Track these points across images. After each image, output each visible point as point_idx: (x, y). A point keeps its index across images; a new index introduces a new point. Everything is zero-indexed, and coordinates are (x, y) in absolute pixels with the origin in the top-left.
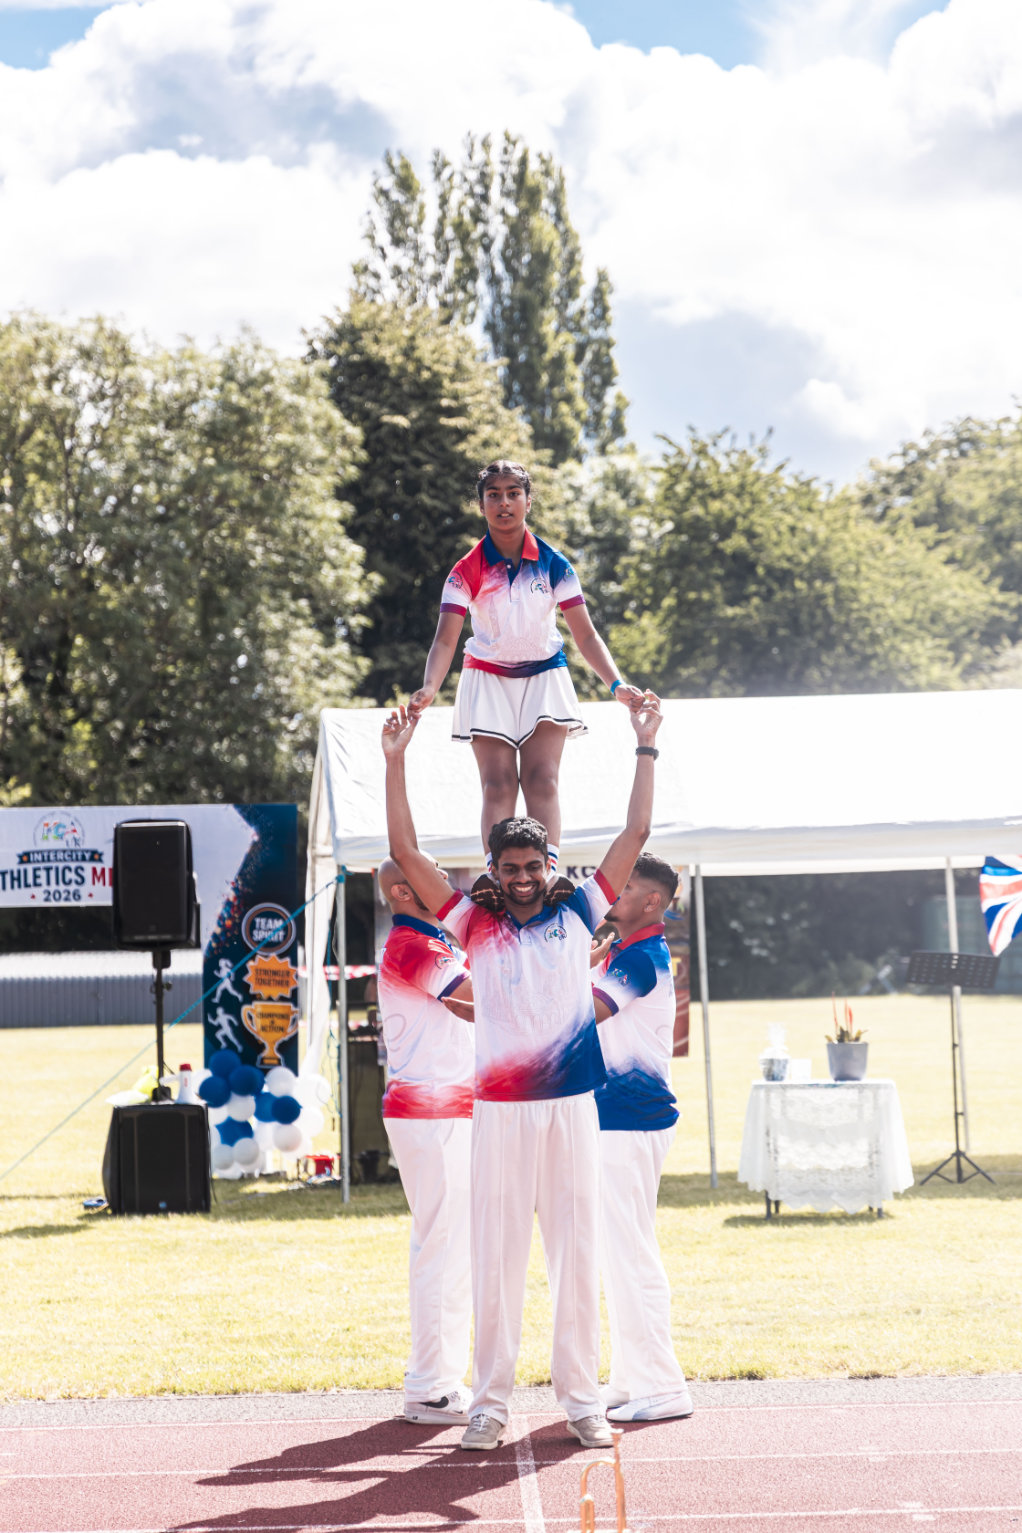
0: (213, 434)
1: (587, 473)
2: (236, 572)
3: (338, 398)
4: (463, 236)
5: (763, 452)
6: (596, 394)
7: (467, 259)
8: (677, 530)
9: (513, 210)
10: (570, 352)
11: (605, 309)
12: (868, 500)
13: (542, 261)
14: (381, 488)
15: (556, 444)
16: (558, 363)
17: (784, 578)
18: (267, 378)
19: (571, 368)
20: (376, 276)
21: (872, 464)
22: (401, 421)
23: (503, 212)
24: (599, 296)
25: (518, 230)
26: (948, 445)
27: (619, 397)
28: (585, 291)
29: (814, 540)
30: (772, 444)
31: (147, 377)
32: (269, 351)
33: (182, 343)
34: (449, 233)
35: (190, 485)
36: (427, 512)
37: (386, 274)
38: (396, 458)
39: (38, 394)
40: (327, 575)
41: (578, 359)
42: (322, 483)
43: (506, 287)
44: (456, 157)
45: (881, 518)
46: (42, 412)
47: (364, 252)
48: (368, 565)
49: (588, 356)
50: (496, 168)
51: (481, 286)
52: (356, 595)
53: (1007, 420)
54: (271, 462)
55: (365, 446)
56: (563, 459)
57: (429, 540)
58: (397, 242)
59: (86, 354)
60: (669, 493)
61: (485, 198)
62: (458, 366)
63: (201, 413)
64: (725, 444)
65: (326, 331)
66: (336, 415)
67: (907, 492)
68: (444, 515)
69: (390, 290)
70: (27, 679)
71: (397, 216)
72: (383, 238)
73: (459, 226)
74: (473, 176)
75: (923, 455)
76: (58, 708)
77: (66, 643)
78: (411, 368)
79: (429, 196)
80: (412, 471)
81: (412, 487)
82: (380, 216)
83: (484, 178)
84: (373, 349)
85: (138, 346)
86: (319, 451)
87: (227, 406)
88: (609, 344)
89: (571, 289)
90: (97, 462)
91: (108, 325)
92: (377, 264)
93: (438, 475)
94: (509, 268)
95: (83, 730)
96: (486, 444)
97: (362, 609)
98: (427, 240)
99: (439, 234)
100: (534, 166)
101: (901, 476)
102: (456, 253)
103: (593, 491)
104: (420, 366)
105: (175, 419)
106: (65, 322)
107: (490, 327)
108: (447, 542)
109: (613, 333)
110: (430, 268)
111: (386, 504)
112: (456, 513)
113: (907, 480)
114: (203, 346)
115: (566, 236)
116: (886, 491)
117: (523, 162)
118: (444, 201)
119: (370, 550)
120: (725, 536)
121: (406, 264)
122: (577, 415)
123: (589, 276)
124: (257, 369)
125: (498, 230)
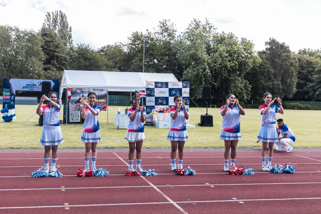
0: (28, 40)
1: (68, 48)
4: (55, 21)
5: (88, 46)
6: (70, 40)
8: (79, 54)
9: (61, 19)
11: (71, 30)
12: (98, 53)
13: (64, 24)
14: (46, 47)
15: (65, 44)
16: (65, 35)
17: (90, 60)
20: (46, 25)
21: (98, 49)
22: (49, 39)
23: (59, 19)
24: (70, 29)
25: (61, 21)
26: (107, 47)
27: (72, 40)
29: (93, 56)
30: (89, 46)
32: (35, 31)
33: (25, 30)
34: (54, 21)
36: (52, 50)
37: (47, 24)
38: (48, 44)
40: (40, 56)
42: (40, 46)
43: (60, 27)
44: (55, 13)
45: (100, 54)
47: (44, 22)
48: (45, 55)
49: (69, 35)
50: (59, 14)
51: (57, 27)
52: (43, 59)
53: (113, 45)
55: (45, 42)
57: (52, 53)
58: (48, 21)
59: (14, 30)
60: (78, 50)
61: (57, 17)
62: (55, 35)
63: (26, 38)
64: (84, 45)
65: (41, 30)
66: (42, 38)
68: (53, 51)
71: (48, 18)
72: (46, 21)
73: (55, 20)
74: (56, 15)
75: (104, 48)
78: (50, 35)
80: (50, 46)
81: (50, 47)
82: (46, 18)
83: (57, 15)
84: (46, 32)
85: (20, 30)
86: (39, 42)
87: (29, 37)
88: (71, 34)
89: (67, 27)
91: (17, 27)
92: (46, 24)
93: (53, 46)
94: (61, 25)
96: (58, 43)
98: (51, 22)
99: (53, 21)
100: (63, 14)
102: (54, 23)
104: (51, 34)
105: (24, 38)
107: (58, 31)
108: (54, 54)
109: (72, 33)
110: (52, 24)
111: (47, 50)
112: (55, 50)
113: (102, 51)
114: (27, 30)
115: (67, 22)
116: (100, 52)
117: (62, 14)
118: (53, 17)
120: (84, 55)
121: (49, 24)
122: (67, 41)
123: (69, 26)
124: (33, 33)
125: (59, 21)
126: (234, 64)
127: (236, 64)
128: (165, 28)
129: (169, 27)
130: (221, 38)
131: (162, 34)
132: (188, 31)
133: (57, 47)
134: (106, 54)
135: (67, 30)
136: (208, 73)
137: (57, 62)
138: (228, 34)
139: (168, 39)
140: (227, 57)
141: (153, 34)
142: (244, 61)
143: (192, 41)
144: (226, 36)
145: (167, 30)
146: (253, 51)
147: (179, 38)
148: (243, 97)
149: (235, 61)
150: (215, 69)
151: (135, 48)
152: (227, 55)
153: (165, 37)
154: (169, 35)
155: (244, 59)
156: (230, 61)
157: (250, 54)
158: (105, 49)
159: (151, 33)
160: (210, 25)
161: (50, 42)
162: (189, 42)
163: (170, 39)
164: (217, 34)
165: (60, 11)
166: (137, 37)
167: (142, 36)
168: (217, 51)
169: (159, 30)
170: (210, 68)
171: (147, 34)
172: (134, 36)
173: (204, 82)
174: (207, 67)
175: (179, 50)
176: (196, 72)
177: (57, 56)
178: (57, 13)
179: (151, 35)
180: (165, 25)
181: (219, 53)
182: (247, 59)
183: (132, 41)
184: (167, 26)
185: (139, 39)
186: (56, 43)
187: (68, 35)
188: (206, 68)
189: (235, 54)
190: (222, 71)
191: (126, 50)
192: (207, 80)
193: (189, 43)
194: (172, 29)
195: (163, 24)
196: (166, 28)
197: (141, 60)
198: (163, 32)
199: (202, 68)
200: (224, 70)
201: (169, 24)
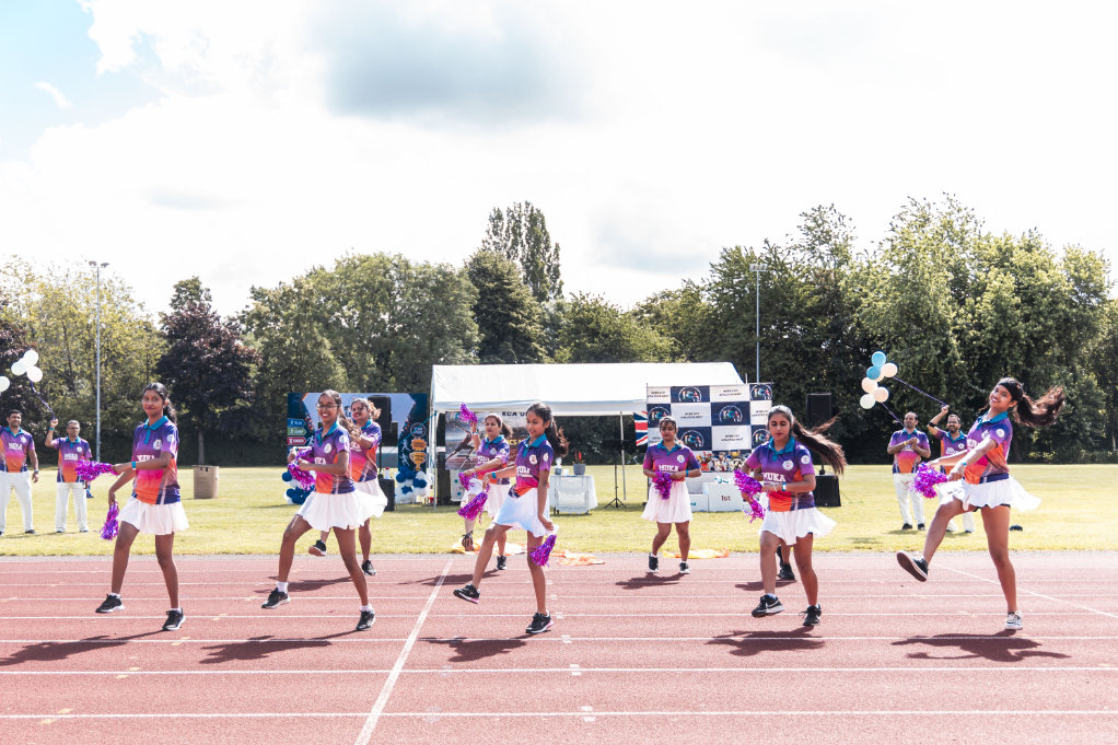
0: (434, 290)
1: (550, 305)
2: (440, 333)
3: (473, 280)
4: (514, 233)
5: (602, 299)
6: (554, 282)
7: (516, 239)
8: (576, 321)
9: (529, 225)
10: (546, 267)
11: (558, 254)
12: (635, 314)
13: (538, 241)
14: (485, 307)
15: (541, 297)
16: (542, 270)
17: (606, 336)
18: (451, 273)
19: (545, 272)
20: (489, 244)
21: (637, 303)
22: (491, 285)
23: (526, 225)
24: (557, 250)
25: (531, 231)
26: (662, 298)
28: (552, 250)
29: (616, 325)
31: (414, 272)
32: (452, 265)
33: (424, 263)
34: (510, 231)
35: (427, 306)
36: (500, 314)
38: (489, 297)
39: (380, 278)
40: (468, 332)
41: (548, 270)
42: (467, 305)
44: (512, 209)
45: (640, 319)
46: (381, 283)
47: (486, 236)
48: (481, 331)
49: (552, 270)
50: (523, 212)
51: (519, 247)
52: (477, 339)
53: (678, 290)
54: (451, 299)
55: (480, 293)
56: (543, 300)
57: (500, 323)
58: (496, 234)
59: (396, 266)
60: (573, 311)
62: (510, 271)
63: (432, 284)
64: (591, 297)
65: (470, 259)
66: (471, 284)
67: (648, 312)
68: (505, 315)
69: (493, 248)
70: (378, 363)
71: (495, 226)
72: (491, 233)
73: (513, 229)
74: (516, 215)
75: (654, 300)
76: (385, 373)
77: (389, 353)
78: (494, 272)
79: (505, 221)
80: (496, 302)
81: (495, 307)
82: (490, 226)
83: (520, 215)
84: (484, 265)
85: (412, 264)
86: (465, 294)
87: (438, 281)
88: (559, 266)
89: (547, 248)
90: (398, 299)
91: (402, 257)
92: (490, 241)
93: (503, 303)
94: (528, 243)
95: (393, 379)
96: (518, 294)
97: (478, 344)
98: (504, 233)
99: (507, 231)
101: (645, 307)
102: (512, 237)
103: (552, 310)
104: (497, 270)
105: (423, 285)
106: (391, 257)
107: (521, 260)
108: (505, 324)
109: (560, 262)
110: (504, 242)
111: (488, 313)
112: (508, 315)
113: (649, 309)
114: (432, 264)
115: (545, 233)
116: (642, 312)
117: (532, 210)
118: (509, 222)
119: (480, 327)
120: (589, 323)
121: (497, 241)
122: (548, 287)
123: (553, 245)
124: (448, 270)
125: (524, 230)
126: (1040, 328)
127: (1050, 327)
128: (818, 231)
129: (833, 228)
130: (1000, 249)
131: (813, 248)
132: (891, 235)
133: (516, 305)
134: (658, 316)
135: (547, 256)
136: (956, 359)
137: (514, 347)
138: (1019, 237)
139: (832, 263)
140: (1017, 306)
141: (786, 253)
142: (1075, 315)
143: (904, 264)
144: (1015, 244)
145: (826, 238)
146: (1106, 284)
147: (864, 260)
148: (1081, 427)
149: (1045, 318)
150: (980, 348)
151: (733, 296)
152: (1017, 300)
153: (822, 258)
154: (835, 251)
155: (1074, 310)
156: (1026, 318)
157: (1096, 294)
158: (654, 304)
159: (779, 250)
160: (963, 213)
161: (497, 291)
162: (896, 268)
163: (840, 264)
164: (987, 238)
165: (527, 204)
166: (735, 264)
167: (751, 258)
168: (984, 289)
169: (801, 238)
170: (963, 344)
171: (765, 251)
172: (728, 261)
173: (944, 386)
174: (954, 342)
175: (866, 295)
176: (919, 357)
177: (516, 330)
178: (518, 209)
179: (778, 255)
180: (820, 222)
181: (993, 296)
182: (1085, 311)
183: (725, 274)
184: (826, 225)
185: (745, 269)
186: (513, 294)
187: (550, 267)
188: (950, 345)
189: (1044, 296)
190: (1004, 350)
191: (706, 300)
192: (956, 379)
193: (896, 270)
194: (841, 233)
195: (815, 220)
196: (822, 232)
197: (751, 330)
198: (817, 242)
199: (936, 345)
200: (1011, 346)
201: (832, 218)
